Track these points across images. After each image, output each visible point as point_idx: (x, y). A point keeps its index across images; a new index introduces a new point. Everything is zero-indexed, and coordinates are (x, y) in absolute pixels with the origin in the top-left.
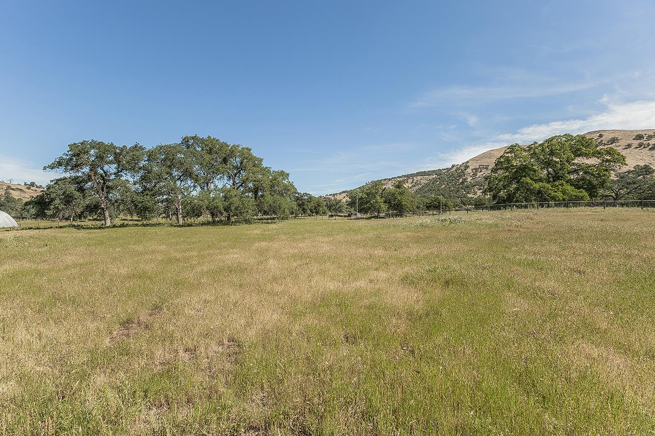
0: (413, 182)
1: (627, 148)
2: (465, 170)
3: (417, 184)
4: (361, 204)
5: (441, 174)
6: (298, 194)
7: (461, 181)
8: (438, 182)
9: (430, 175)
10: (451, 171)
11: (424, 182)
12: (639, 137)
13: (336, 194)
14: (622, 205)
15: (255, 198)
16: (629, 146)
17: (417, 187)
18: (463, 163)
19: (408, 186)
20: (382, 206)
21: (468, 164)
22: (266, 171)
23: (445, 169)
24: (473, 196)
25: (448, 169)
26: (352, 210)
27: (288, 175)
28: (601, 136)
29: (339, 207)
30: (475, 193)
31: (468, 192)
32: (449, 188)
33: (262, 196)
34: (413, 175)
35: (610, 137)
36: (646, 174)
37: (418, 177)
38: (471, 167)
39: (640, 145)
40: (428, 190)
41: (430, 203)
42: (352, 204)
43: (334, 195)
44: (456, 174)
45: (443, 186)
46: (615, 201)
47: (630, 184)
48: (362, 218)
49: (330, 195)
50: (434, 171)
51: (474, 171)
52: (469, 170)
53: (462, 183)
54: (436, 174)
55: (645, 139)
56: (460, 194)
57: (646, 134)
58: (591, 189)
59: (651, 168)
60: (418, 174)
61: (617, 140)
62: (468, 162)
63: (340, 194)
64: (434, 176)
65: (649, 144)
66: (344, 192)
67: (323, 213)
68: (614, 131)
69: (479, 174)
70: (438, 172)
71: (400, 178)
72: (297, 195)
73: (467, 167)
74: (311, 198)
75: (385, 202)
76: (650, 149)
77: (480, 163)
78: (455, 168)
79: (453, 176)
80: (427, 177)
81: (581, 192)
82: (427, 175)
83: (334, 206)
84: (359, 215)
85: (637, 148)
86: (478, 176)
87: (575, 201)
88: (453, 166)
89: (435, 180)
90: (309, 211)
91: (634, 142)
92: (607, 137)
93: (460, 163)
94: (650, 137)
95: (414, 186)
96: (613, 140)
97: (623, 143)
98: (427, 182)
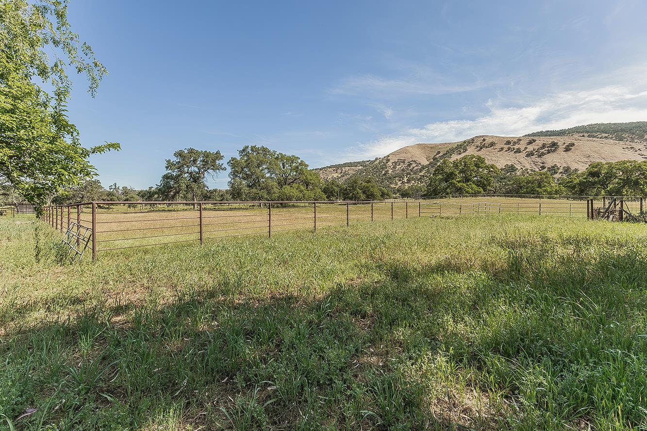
0: (342, 173)
1: (500, 151)
2: (387, 163)
3: (345, 174)
5: (365, 166)
7: (383, 172)
8: (364, 173)
9: (356, 166)
10: (375, 163)
11: (351, 172)
12: (508, 143)
14: (498, 196)
16: (502, 149)
17: (346, 177)
18: (385, 157)
19: (338, 176)
21: (389, 158)
23: (368, 161)
24: (395, 186)
25: (372, 162)
28: (484, 140)
30: (396, 184)
31: (391, 183)
34: (341, 166)
35: (490, 142)
36: (512, 172)
37: (345, 168)
38: (392, 161)
39: (509, 149)
44: (379, 166)
47: (502, 179)
50: (359, 163)
51: (394, 164)
52: (390, 163)
53: (385, 174)
55: (512, 145)
57: (512, 141)
58: (484, 187)
59: (515, 167)
60: (345, 165)
61: (495, 144)
62: (388, 156)
64: (360, 167)
65: (514, 149)
68: (492, 137)
69: (398, 167)
70: (362, 164)
71: (329, 168)
73: (388, 160)
75: (363, 193)
76: (515, 152)
77: (398, 157)
78: (378, 161)
79: (376, 168)
80: (354, 168)
82: (353, 166)
85: (507, 151)
86: (397, 169)
88: (376, 159)
89: (361, 172)
91: (505, 146)
92: (488, 141)
93: (382, 157)
94: (515, 143)
95: (343, 176)
96: (492, 144)
97: (498, 146)
98: (354, 173)
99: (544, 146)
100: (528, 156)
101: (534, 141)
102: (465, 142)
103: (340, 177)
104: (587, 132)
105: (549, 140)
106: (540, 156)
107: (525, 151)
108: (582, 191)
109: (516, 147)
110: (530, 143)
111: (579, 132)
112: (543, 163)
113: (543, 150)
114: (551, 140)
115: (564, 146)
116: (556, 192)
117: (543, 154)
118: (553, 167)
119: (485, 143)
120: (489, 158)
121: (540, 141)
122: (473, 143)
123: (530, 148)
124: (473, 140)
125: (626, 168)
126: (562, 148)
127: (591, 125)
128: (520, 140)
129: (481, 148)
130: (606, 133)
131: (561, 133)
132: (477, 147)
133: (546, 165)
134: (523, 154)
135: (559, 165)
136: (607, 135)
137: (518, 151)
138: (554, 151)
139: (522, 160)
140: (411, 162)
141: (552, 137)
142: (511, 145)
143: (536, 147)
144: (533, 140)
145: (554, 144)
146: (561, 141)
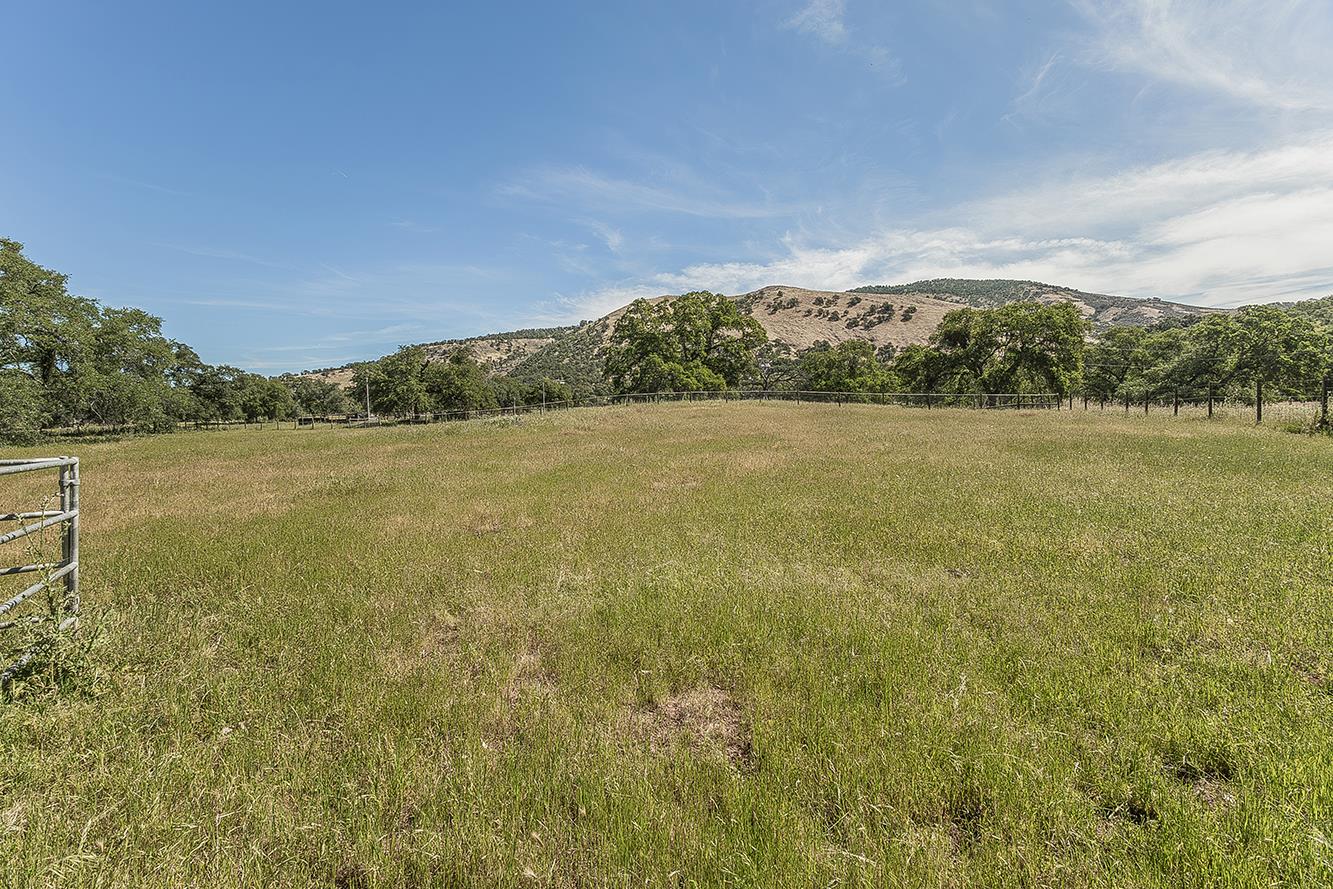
0: (510, 351)
1: (806, 316)
2: (604, 331)
3: (517, 354)
4: (374, 395)
5: (561, 338)
6: (204, 368)
7: (595, 351)
8: (557, 353)
9: (542, 337)
10: (580, 332)
11: (531, 350)
12: (819, 301)
13: (332, 370)
15: (45, 377)
16: (809, 312)
17: (518, 361)
18: (600, 320)
19: (501, 358)
20: (422, 398)
21: (607, 322)
22: (79, 309)
23: (569, 329)
25: (576, 329)
26: (358, 408)
27: (157, 322)
28: (780, 294)
29: (332, 402)
32: (577, 363)
33: (71, 373)
34: (509, 336)
35: (790, 298)
37: (519, 340)
38: (612, 329)
39: (820, 312)
40: (539, 367)
41: (532, 393)
42: (358, 394)
43: (325, 373)
45: (566, 361)
46: (764, 391)
48: (377, 424)
49: (315, 372)
50: (549, 331)
52: (609, 333)
54: (553, 337)
56: (593, 375)
57: (825, 298)
59: (829, 346)
60: (520, 334)
61: (798, 302)
62: (607, 318)
63: (342, 369)
65: (828, 313)
66: (350, 366)
67: (288, 415)
68: (794, 289)
70: (557, 334)
71: (483, 340)
72: (199, 371)
73: (606, 327)
74: (242, 381)
75: (430, 391)
76: (830, 319)
78: (586, 327)
79: (582, 342)
80: (537, 341)
81: (718, 378)
82: (537, 338)
83: (319, 398)
84: (372, 418)
85: (817, 316)
87: (713, 392)
88: (583, 323)
89: (551, 349)
90: (239, 411)
91: (814, 307)
92: (788, 296)
93: (595, 319)
94: (829, 303)
95: (512, 358)
96: (793, 303)
97: (803, 307)
98: (536, 351)
99: (872, 310)
100: (849, 326)
101: (859, 300)
102: (748, 296)
103: (506, 361)
104: (933, 292)
105: (880, 300)
106: (867, 328)
107: (845, 318)
108: (931, 383)
109: (832, 309)
110: (852, 304)
111: (921, 291)
112: (872, 341)
113: (872, 318)
114: (883, 301)
115: (901, 312)
116: (884, 388)
117: (872, 324)
118: (887, 347)
119: (782, 302)
120: (789, 329)
121: (867, 302)
122: (761, 298)
123: (853, 313)
124: (761, 292)
125: (1019, 320)
126: (898, 314)
127: (938, 281)
128: (836, 297)
129: (775, 310)
130: (957, 295)
131: (898, 291)
132: (769, 306)
133: (876, 344)
134: (842, 323)
135: (895, 345)
136: (958, 298)
137: (835, 317)
138: (888, 320)
139: (840, 333)
141: (884, 296)
142: (823, 305)
143: (862, 312)
144: (857, 298)
145: (887, 308)
146: (899, 303)
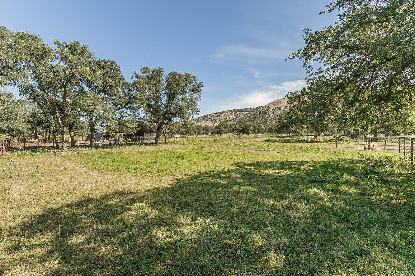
2: (268, 109)
3: (238, 116)
5: (252, 111)
7: (267, 116)
11: (241, 115)
17: (238, 119)
18: (266, 106)
21: (269, 106)
25: (257, 108)
34: (234, 111)
38: (271, 108)
40: (249, 121)
44: (263, 111)
45: (257, 119)
51: (273, 110)
60: (237, 110)
64: (247, 112)
69: (276, 112)
71: (227, 112)
77: (275, 106)
78: (261, 108)
80: (243, 112)
89: (250, 115)
95: (236, 118)
103: (235, 119)
140: (285, 109)
